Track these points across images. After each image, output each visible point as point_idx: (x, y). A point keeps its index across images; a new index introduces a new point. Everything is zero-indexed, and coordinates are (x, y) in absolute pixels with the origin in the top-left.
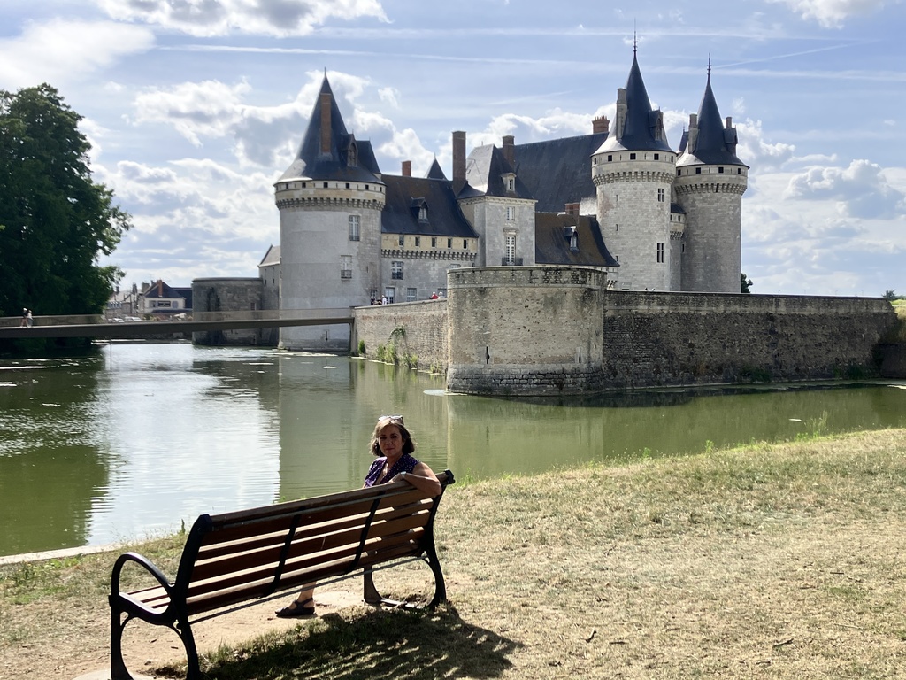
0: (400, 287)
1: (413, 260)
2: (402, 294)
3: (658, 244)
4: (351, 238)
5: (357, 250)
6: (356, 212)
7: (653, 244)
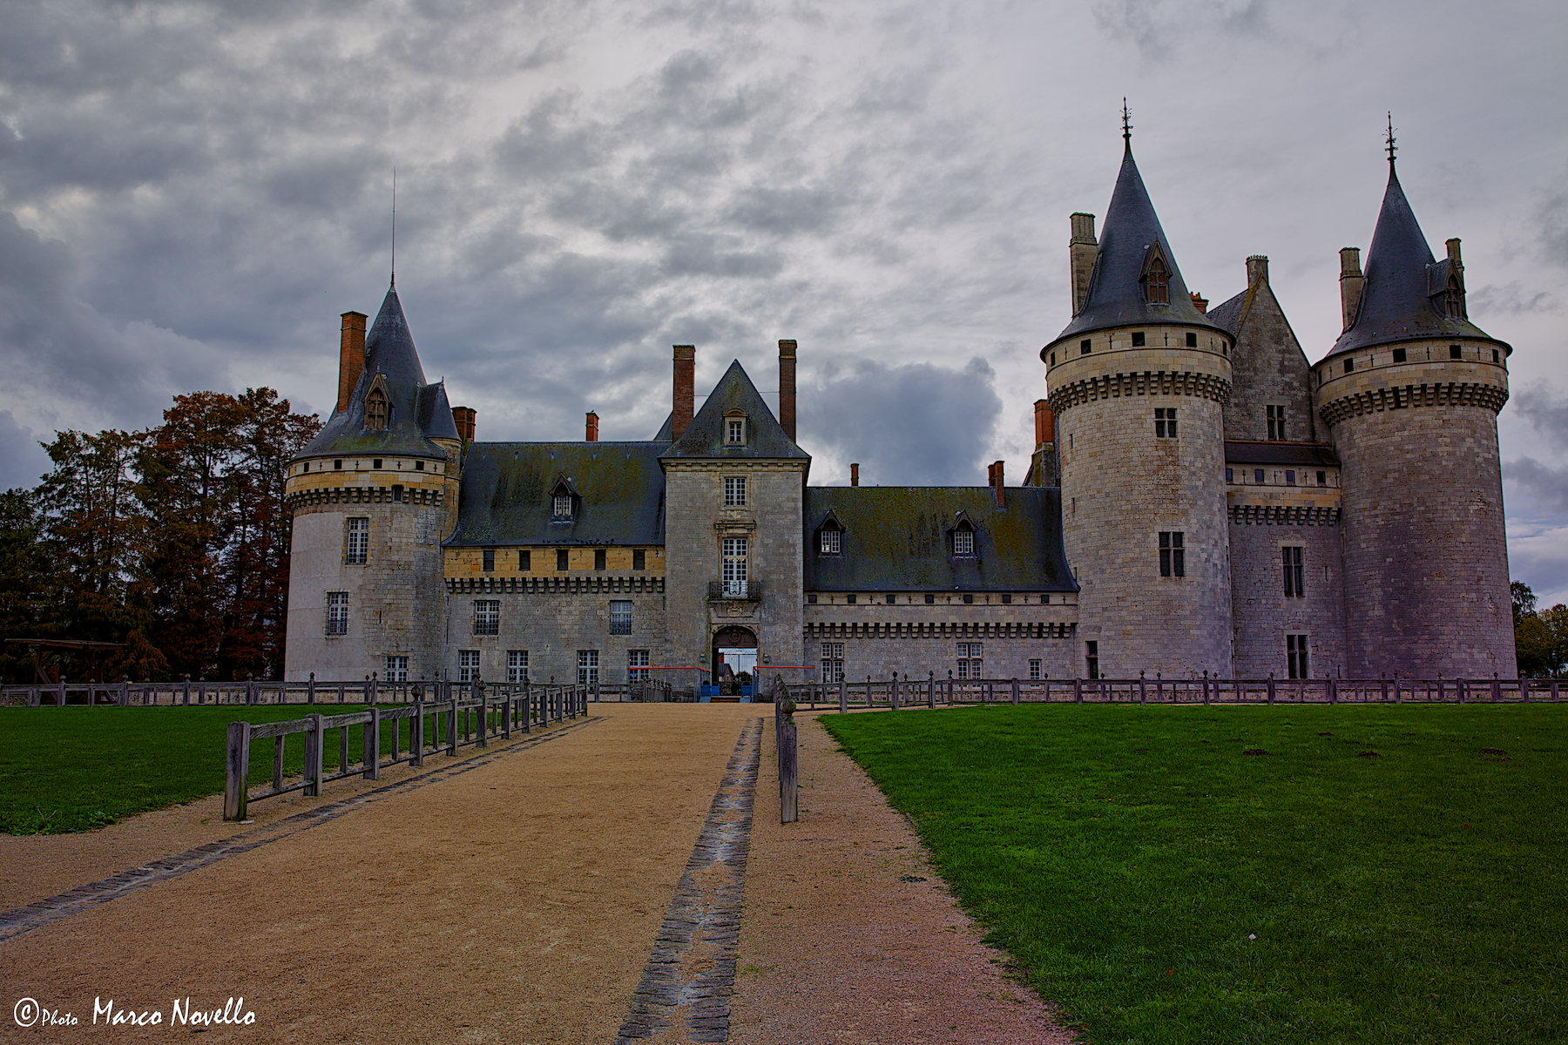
0: (489, 649)
1: (520, 597)
2: (495, 663)
3: (1164, 536)
4: (350, 559)
5: (360, 582)
6: (360, 510)
7: (1146, 535)
